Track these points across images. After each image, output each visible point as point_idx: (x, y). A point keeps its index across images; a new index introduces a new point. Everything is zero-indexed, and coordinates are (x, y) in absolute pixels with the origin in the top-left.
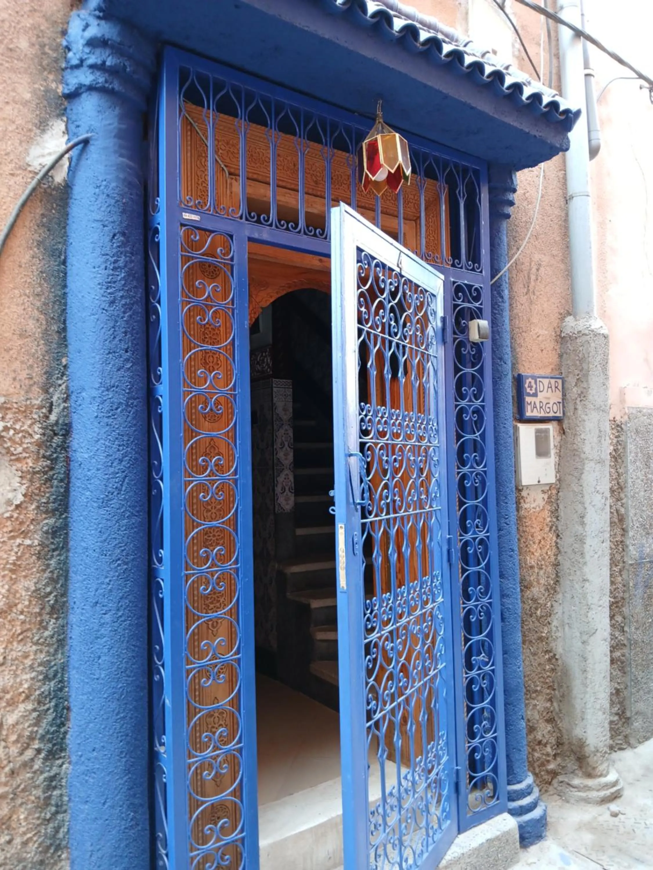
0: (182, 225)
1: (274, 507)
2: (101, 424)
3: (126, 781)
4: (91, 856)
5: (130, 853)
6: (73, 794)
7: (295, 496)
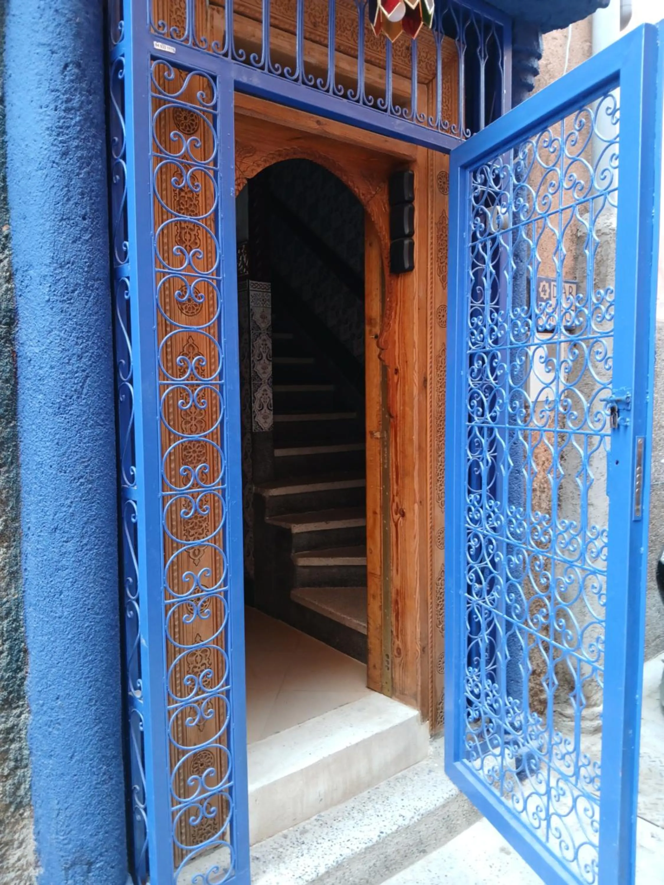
0: (154, 58)
1: (252, 426)
2: (54, 309)
3: (97, 732)
4: (58, 815)
5: (103, 810)
6: (34, 747)
7: (274, 414)
